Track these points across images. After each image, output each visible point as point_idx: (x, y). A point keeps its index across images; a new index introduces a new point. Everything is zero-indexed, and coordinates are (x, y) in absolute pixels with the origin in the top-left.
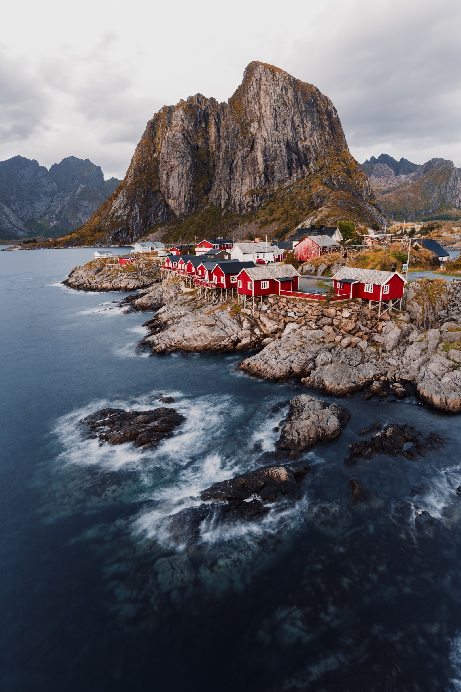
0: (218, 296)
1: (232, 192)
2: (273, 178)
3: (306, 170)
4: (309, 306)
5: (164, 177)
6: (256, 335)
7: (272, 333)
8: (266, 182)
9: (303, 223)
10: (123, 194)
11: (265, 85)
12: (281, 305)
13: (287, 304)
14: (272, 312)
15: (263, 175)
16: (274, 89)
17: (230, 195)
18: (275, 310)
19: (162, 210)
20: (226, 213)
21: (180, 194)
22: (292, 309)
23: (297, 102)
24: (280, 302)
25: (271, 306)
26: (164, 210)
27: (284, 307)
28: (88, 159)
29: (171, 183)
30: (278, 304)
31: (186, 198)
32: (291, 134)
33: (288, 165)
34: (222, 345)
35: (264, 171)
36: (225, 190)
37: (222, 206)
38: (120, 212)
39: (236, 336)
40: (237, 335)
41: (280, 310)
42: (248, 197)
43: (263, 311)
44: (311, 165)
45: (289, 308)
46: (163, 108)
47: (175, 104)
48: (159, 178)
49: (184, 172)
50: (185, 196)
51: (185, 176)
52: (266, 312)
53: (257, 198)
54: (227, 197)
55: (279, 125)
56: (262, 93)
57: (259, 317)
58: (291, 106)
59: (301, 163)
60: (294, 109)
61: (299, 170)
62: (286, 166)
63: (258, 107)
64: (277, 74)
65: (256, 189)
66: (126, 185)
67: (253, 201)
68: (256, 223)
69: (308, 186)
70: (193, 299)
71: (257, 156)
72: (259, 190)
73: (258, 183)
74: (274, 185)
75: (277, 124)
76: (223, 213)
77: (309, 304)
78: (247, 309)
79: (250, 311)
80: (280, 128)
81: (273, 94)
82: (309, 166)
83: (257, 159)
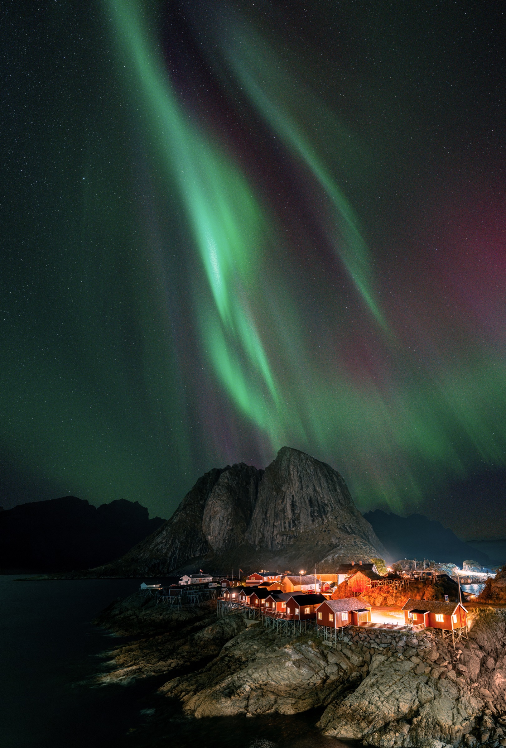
0: (290, 628)
1: (266, 532)
2: (300, 523)
3: (325, 519)
4: (390, 637)
5: (207, 519)
6: (343, 669)
7: (358, 667)
8: (293, 526)
9: (326, 558)
10: (167, 531)
11: (293, 461)
12: (362, 636)
13: (368, 635)
14: (353, 644)
15: (291, 521)
16: (299, 464)
17: (263, 535)
18: (357, 642)
19: (202, 545)
20: (259, 549)
21: (219, 533)
22: (374, 640)
23: (317, 473)
24: (360, 633)
25: (352, 638)
26: (203, 545)
27: (366, 638)
28: (137, 502)
29: (212, 524)
30: (358, 635)
31: (225, 536)
32: (313, 493)
33: (311, 514)
34: (311, 684)
35: (292, 518)
36: (260, 531)
37: (257, 543)
38: (161, 546)
39: (323, 671)
40: (325, 670)
41: (362, 641)
42: (278, 536)
43: (345, 643)
44: (329, 515)
45: (371, 639)
46: (213, 470)
47: (223, 468)
48: (202, 520)
49: (225, 515)
50: (224, 534)
51: (226, 519)
52: (348, 644)
53: (286, 539)
54: (261, 536)
55: (303, 487)
56: (291, 467)
57: (341, 650)
58: (312, 475)
59: (321, 514)
60: (315, 477)
61: (320, 518)
62: (309, 515)
63: (288, 474)
64: (302, 455)
65: (286, 531)
66: (171, 523)
67: (283, 540)
68: (285, 557)
69: (327, 530)
70: (262, 632)
71: (286, 506)
72: (288, 531)
73: (287, 526)
74: (300, 528)
75: (302, 486)
76: (257, 549)
77: (390, 634)
78: (327, 642)
79: (331, 643)
80: (305, 489)
81: (299, 467)
82: (328, 516)
83: (287, 509)
